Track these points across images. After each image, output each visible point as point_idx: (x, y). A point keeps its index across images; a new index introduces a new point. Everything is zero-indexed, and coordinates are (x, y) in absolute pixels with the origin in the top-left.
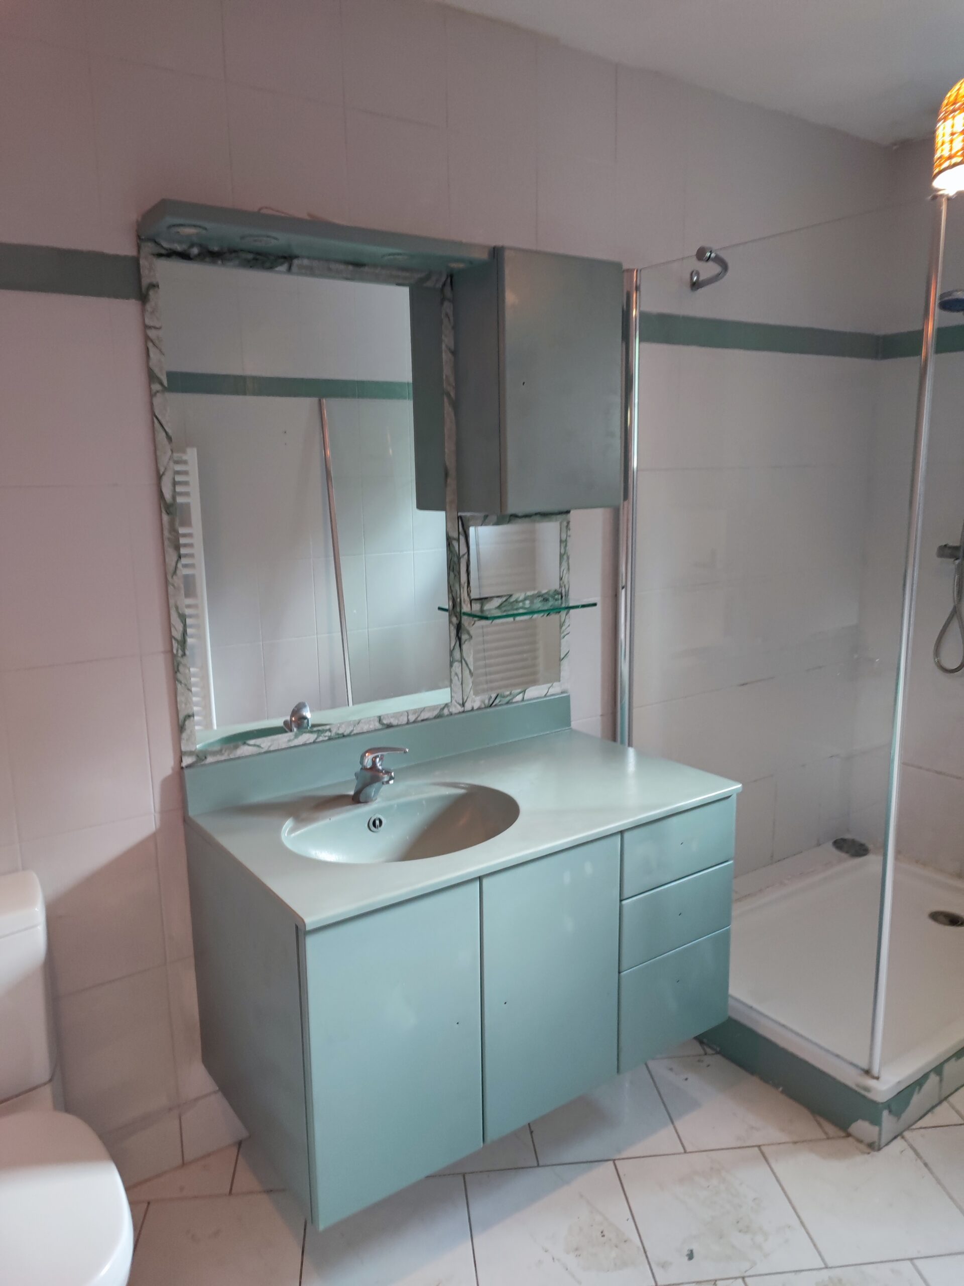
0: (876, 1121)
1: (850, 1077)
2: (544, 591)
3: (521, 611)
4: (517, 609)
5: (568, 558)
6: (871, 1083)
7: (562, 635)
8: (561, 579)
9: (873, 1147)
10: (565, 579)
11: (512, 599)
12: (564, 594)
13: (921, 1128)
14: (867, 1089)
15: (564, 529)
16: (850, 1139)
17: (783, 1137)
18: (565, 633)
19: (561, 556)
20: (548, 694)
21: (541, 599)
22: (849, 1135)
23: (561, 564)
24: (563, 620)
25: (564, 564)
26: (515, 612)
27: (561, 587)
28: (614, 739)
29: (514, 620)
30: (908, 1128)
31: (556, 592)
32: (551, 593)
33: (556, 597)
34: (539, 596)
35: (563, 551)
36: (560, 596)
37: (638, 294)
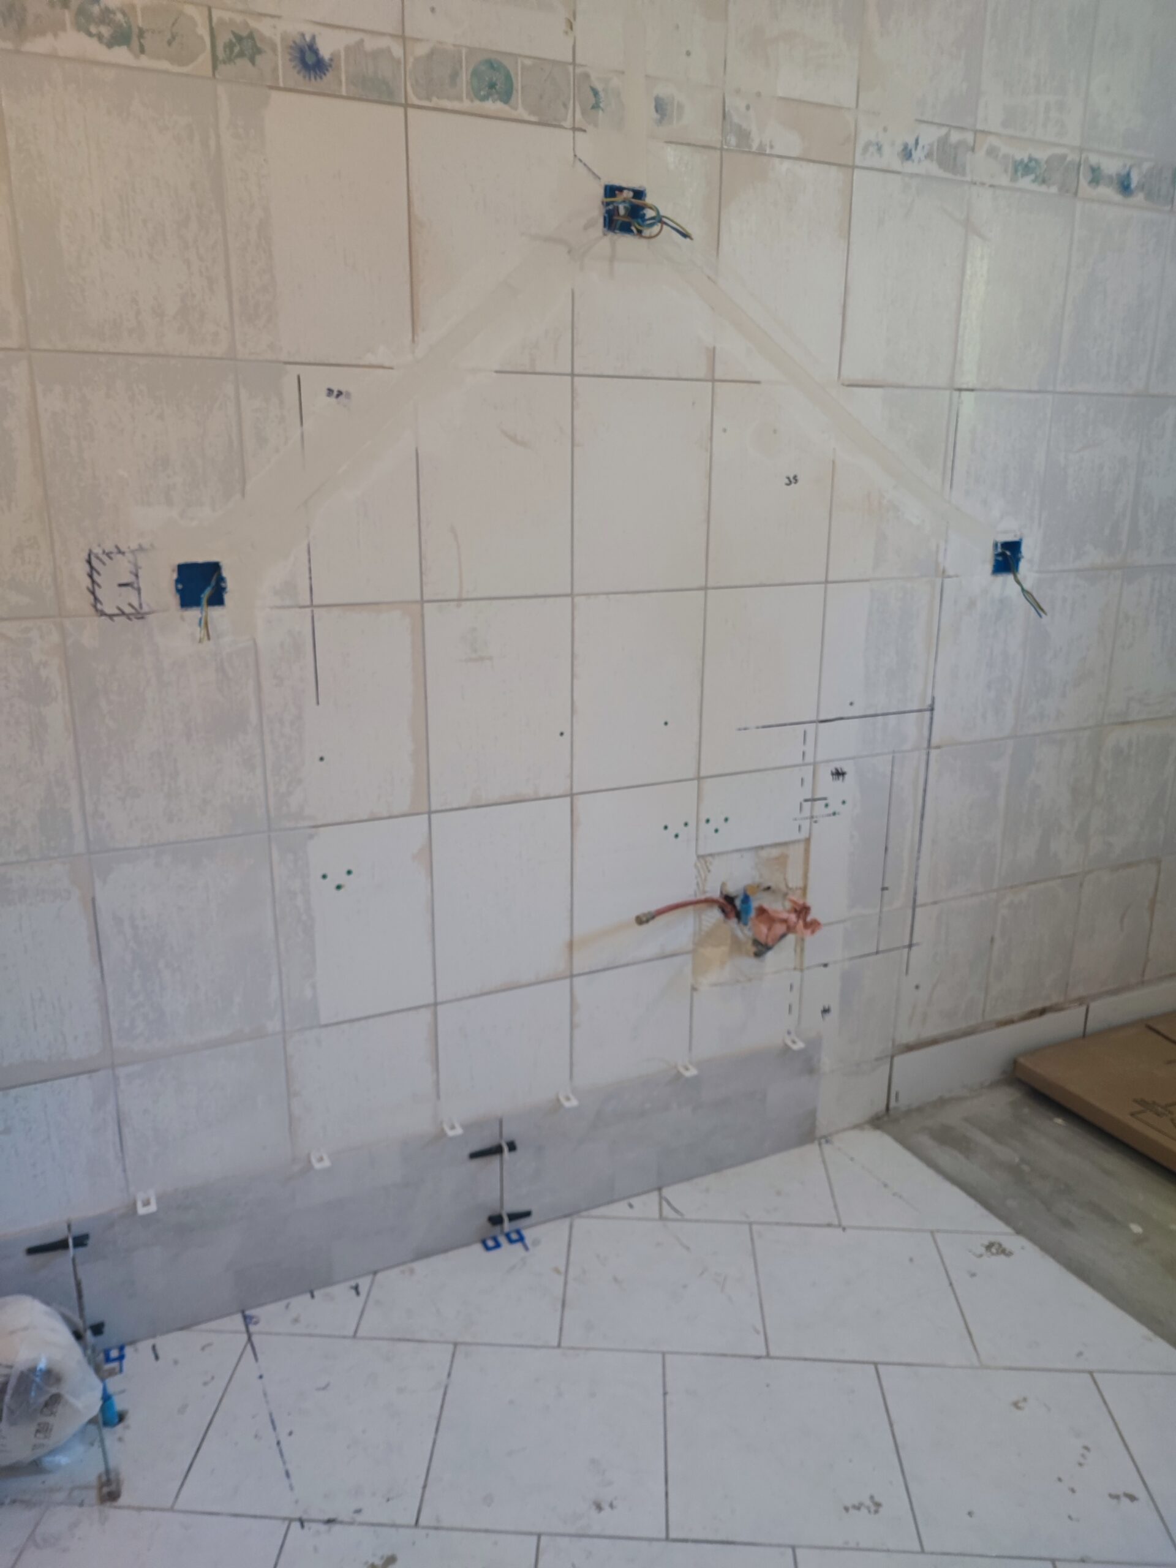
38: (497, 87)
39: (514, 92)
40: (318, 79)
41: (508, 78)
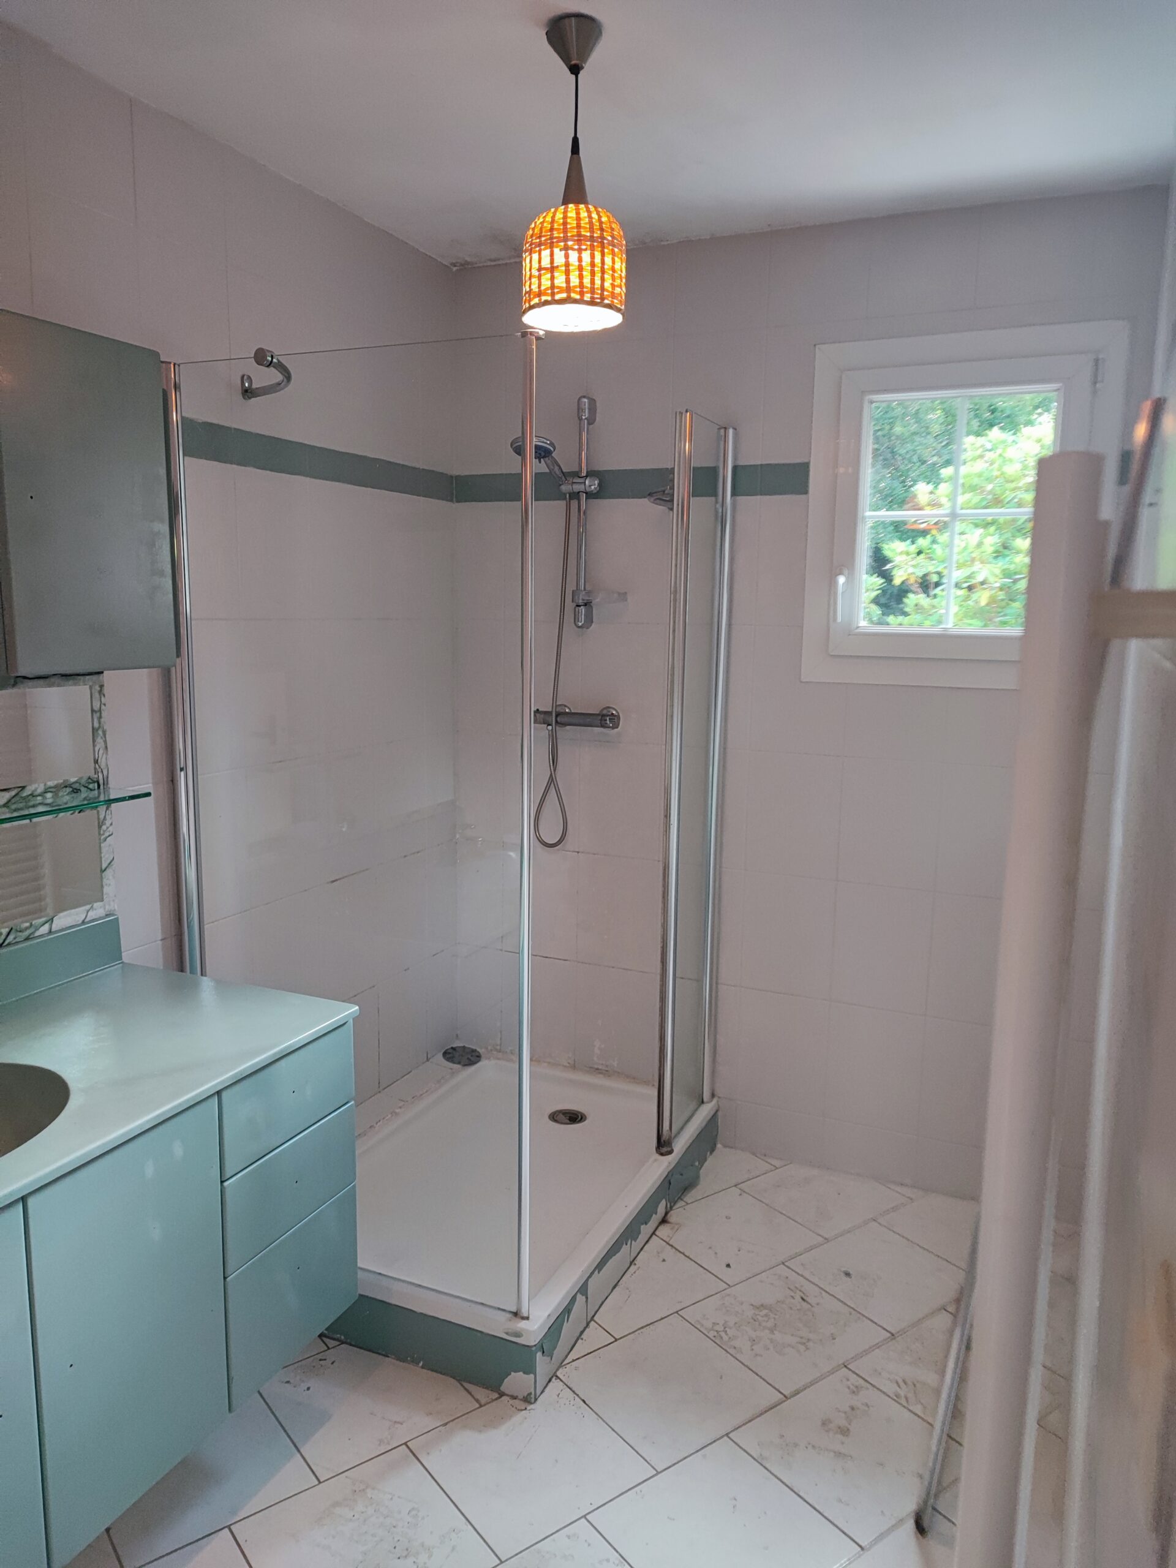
0: (530, 1369)
1: (496, 1325)
2: (73, 780)
3: (41, 809)
4: (34, 806)
5: (104, 732)
6: (522, 1325)
7: (102, 837)
8: (96, 762)
9: (529, 1400)
10: (102, 762)
11: (25, 794)
12: (101, 782)
13: (574, 1361)
14: (518, 1335)
15: (96, 695)
16: (504, 1398)
17: (430, 1422)
18: (107, 834)
19: (94, 731)
20: (87, 920)
21: (69, 790)
22: (502, 1395)
23: (94, 741)
24: (102, 817)
25: (99, 740)
26: (32, 811)
27: (96, 772)
28: (182, 969)
29: (31, 821)
30: (561, 1366)
31: (91, 780)
32: (83, 781)
33: (91, 786)
34: (66, 787)
35: (96, 725)
36: (96, 785)
37: (178, 393)
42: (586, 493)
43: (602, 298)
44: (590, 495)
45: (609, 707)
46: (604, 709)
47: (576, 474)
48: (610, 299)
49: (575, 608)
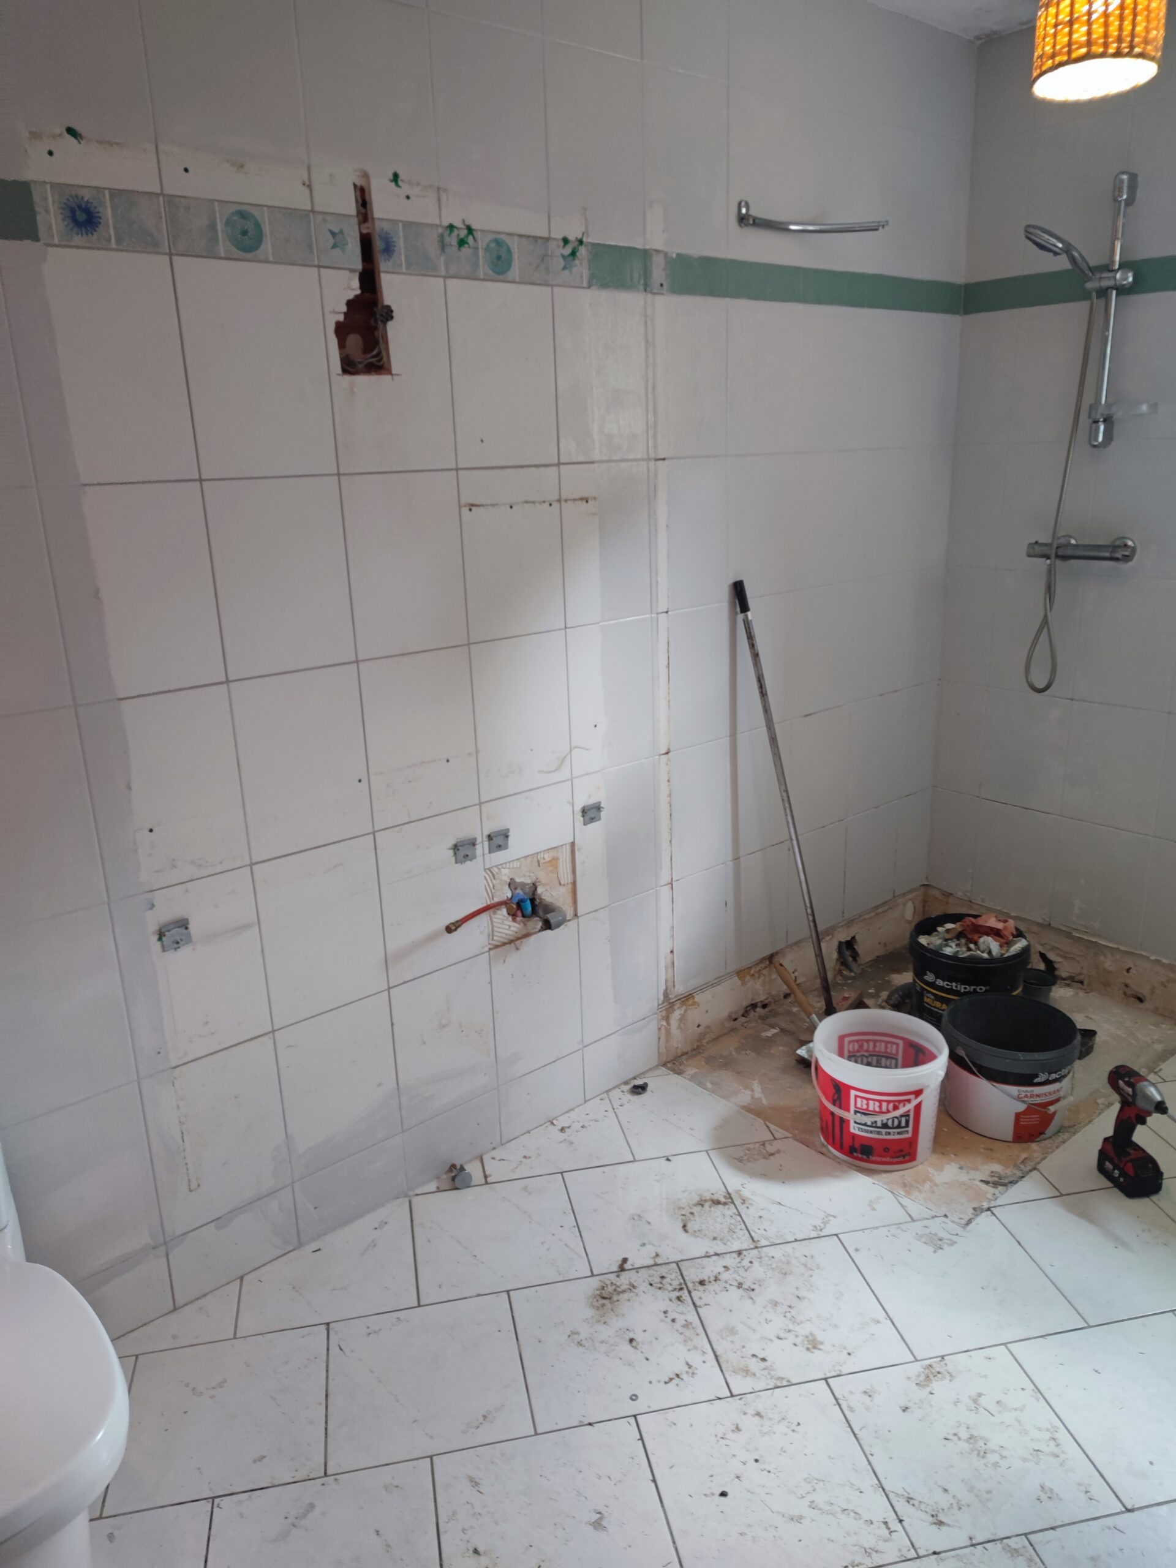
38: (249, 234)
39: (264, 237)
40: (90, 235)
41: (258, 226)
42: (1117, 289)
43: (1132, 47)
44: (1122, 291)
45: (1124, 538)
46: (1118, 539)
47: (1107, 268)
48: (1142, 46)
49: (1091, 425)
